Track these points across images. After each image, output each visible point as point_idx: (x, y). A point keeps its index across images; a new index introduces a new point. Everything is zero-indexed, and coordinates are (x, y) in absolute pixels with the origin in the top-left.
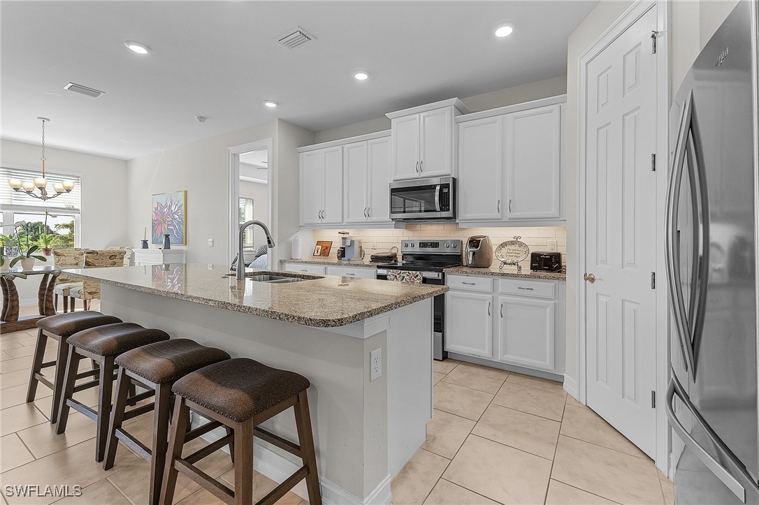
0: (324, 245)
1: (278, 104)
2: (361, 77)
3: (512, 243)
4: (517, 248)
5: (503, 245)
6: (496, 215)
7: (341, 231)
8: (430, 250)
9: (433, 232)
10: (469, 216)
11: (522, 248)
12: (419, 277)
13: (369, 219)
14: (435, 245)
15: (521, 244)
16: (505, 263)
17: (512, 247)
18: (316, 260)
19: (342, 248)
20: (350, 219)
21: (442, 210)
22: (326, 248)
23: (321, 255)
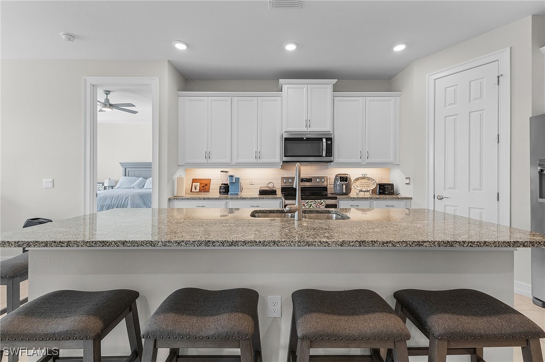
0: (202, 182)
1: (188, 45)
2: (291, 47)
3: (363, 178)
4: (367, 181)
5: (357, 179)
6: (358, 160)
7: (222, 170)
8: (308, 184)
9: (308, 171)
10: (341, 160)
11: (370, 181)
12: (323, 204)
13: (259, 161)
14: (309, 180)
15: (369, 179)
16: (361, 191)
17: (363, 181)
18: (195, 196)
19: (225, 184)
20: (240, 160)
21: (326, 156)
22: (206, 185)
23: (200, 191)
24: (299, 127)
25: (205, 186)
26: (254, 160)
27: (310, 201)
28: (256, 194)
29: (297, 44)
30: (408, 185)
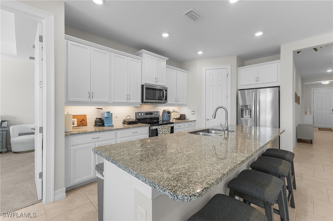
0: (79, 117)
2: (165, 35)
4: (176, 113)
5: (172, 112)
6: (174, 103)
7: (98, 107)
10: (169, 102)
13: (129, 101)
14: (151, 113)
16: (174, 118)
19: (99, 119)
20: (116, 100)
21: (165, 100)
22: (83, 120)
23: (78, 126)
24: (151, 82)
25: (82, 122)
26: (125, 101)
27: (165, 126)
28: (120, 125)
29: (169, 34)
30: (194, 115)
